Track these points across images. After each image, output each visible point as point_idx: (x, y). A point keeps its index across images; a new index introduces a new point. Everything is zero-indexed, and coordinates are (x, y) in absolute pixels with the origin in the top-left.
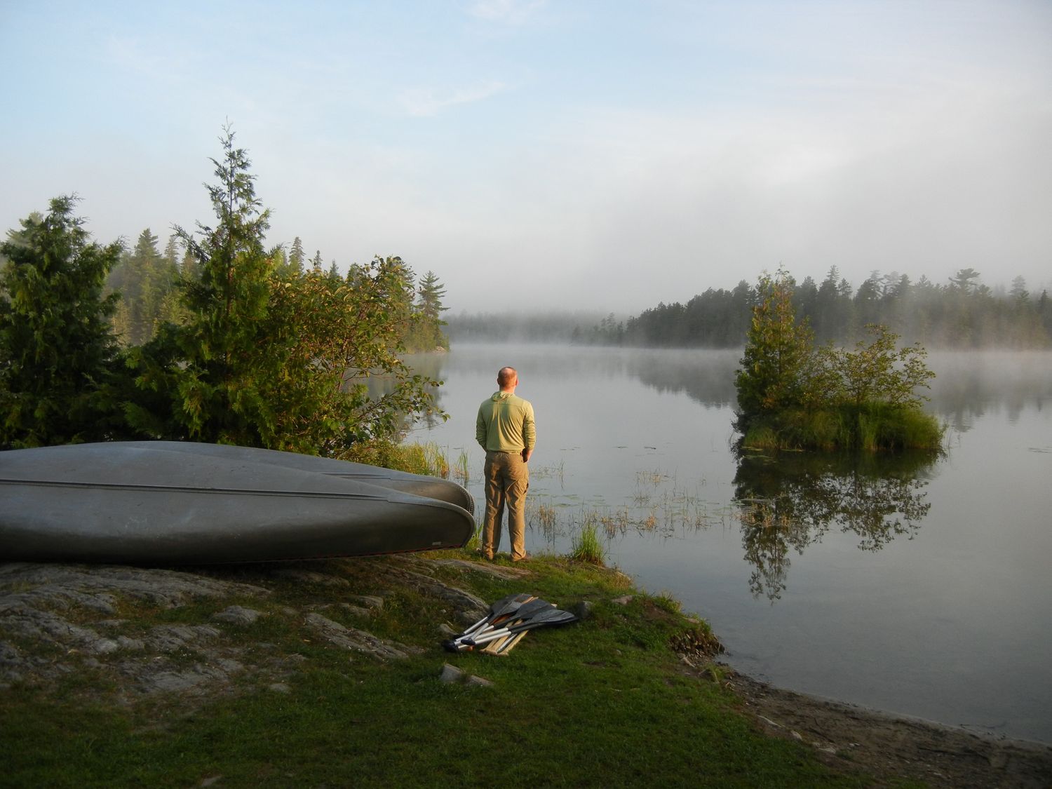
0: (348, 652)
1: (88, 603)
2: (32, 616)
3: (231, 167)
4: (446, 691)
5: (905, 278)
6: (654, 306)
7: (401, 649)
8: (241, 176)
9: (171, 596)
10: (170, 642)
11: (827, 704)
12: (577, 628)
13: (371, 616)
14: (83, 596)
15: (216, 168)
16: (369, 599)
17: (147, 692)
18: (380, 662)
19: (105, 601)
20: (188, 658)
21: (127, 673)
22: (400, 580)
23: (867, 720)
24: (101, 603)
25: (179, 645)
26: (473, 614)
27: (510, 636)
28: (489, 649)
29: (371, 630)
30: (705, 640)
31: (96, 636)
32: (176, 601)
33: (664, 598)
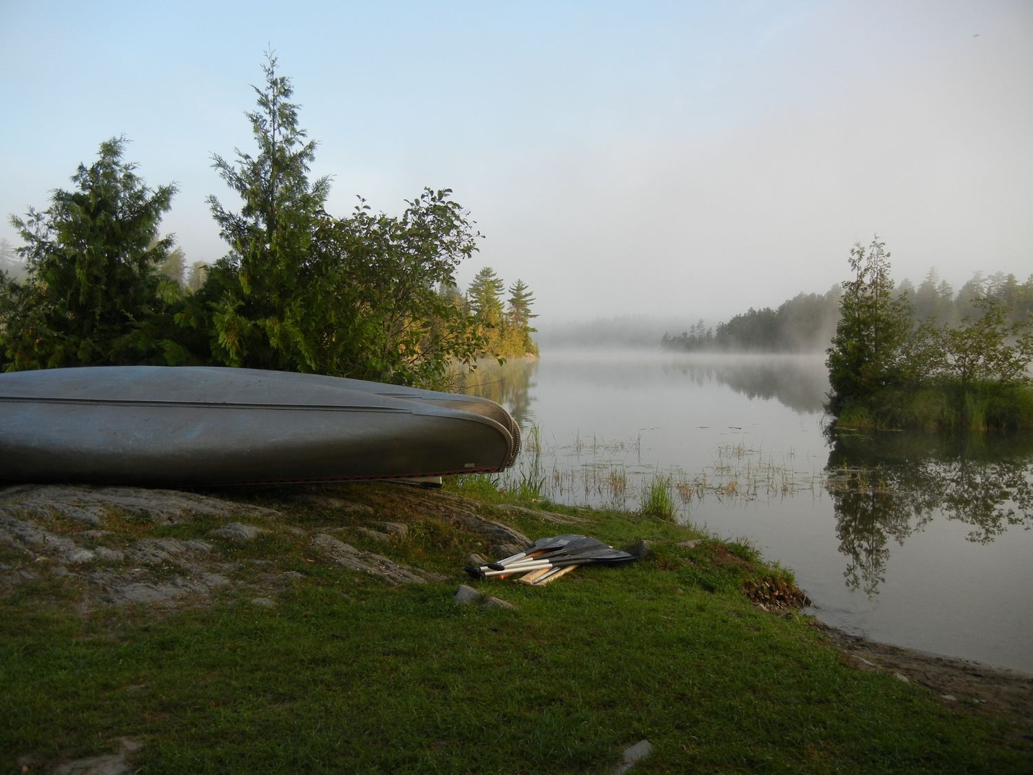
0: (354, 573)
1: (74, 515)
2: (9, 525)
3: (274, 96)
4: (457, 611)
5: (1011, 277)
6: (743, 311)
7: (420, 574)
8: (285, 106)
9: (167, 513)
10: (153, 555)
11: (939, 659)
12: (634, 568)
13: (391, 541)
14: (71, 508)
15: (258, 97)
16: (390, 525)
17: (113, 602)
18: (389, 584)
19: (94, 513)
20: (170, 572)
21: (96, 583)
22: (434, 512)
23: (993, 678)
24: (89, 515)
25: (162, 558)
26: (512, 547)
27: (551, 569)
28: (523, 579)
29: (388, 554)
30: (787, 590)
31: (73, 545)
32: (173, 518)
33: (740, 545)
